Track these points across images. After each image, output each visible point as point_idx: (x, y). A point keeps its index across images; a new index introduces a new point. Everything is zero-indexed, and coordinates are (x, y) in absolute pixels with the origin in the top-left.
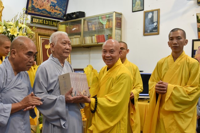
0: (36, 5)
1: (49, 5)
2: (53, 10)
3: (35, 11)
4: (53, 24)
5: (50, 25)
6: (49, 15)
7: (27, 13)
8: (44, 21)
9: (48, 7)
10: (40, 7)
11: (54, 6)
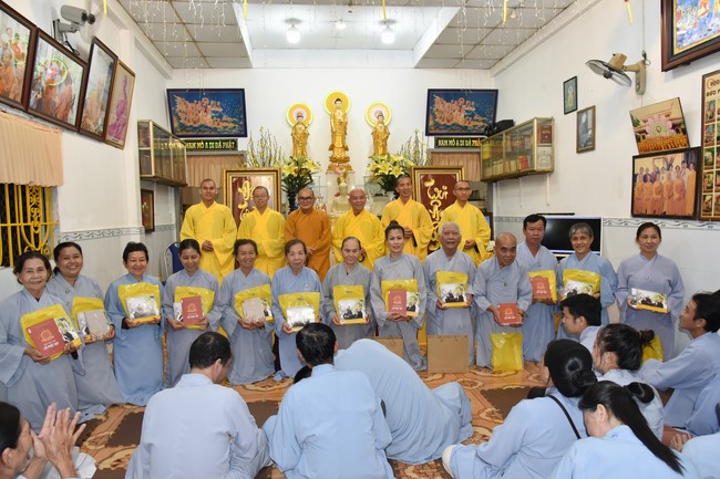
0: (440, 121)
1: (463, 115)
2: (471, 122)
3: (440, 129)
4: (474, 143)
5: (468, 146)
6: (464, 131)
7: (428, 134)
8: (457, 141)
9: (460, 120)
10: (448, 122)
11: (472, 116)
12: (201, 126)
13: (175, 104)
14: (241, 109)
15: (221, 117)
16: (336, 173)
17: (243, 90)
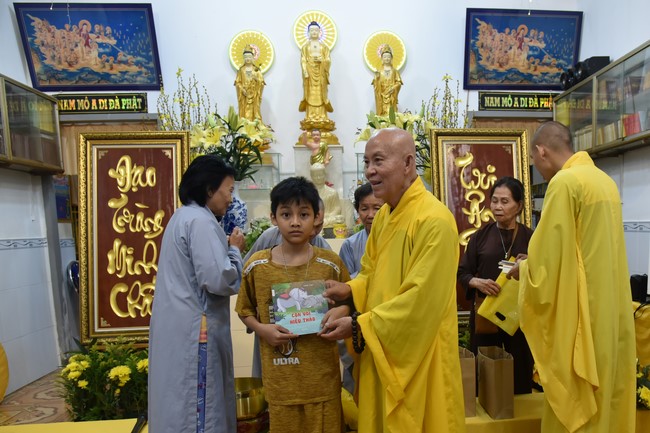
0: (488, 64)
1: (524, 56)
2: (538, 67)
3: (487, 79)
4: (542, 103)
5: (533, 108)
6: (523, 83)
7: (467, 87)
8: (516, 99)
9: (521, 64)
10: (501, 66)
11: (540, 56)
12: (82, 70)
13: (32, 31)
14: (149, 40)
15: (114, 53)
16: (310, 148)
17: (148, 6)
